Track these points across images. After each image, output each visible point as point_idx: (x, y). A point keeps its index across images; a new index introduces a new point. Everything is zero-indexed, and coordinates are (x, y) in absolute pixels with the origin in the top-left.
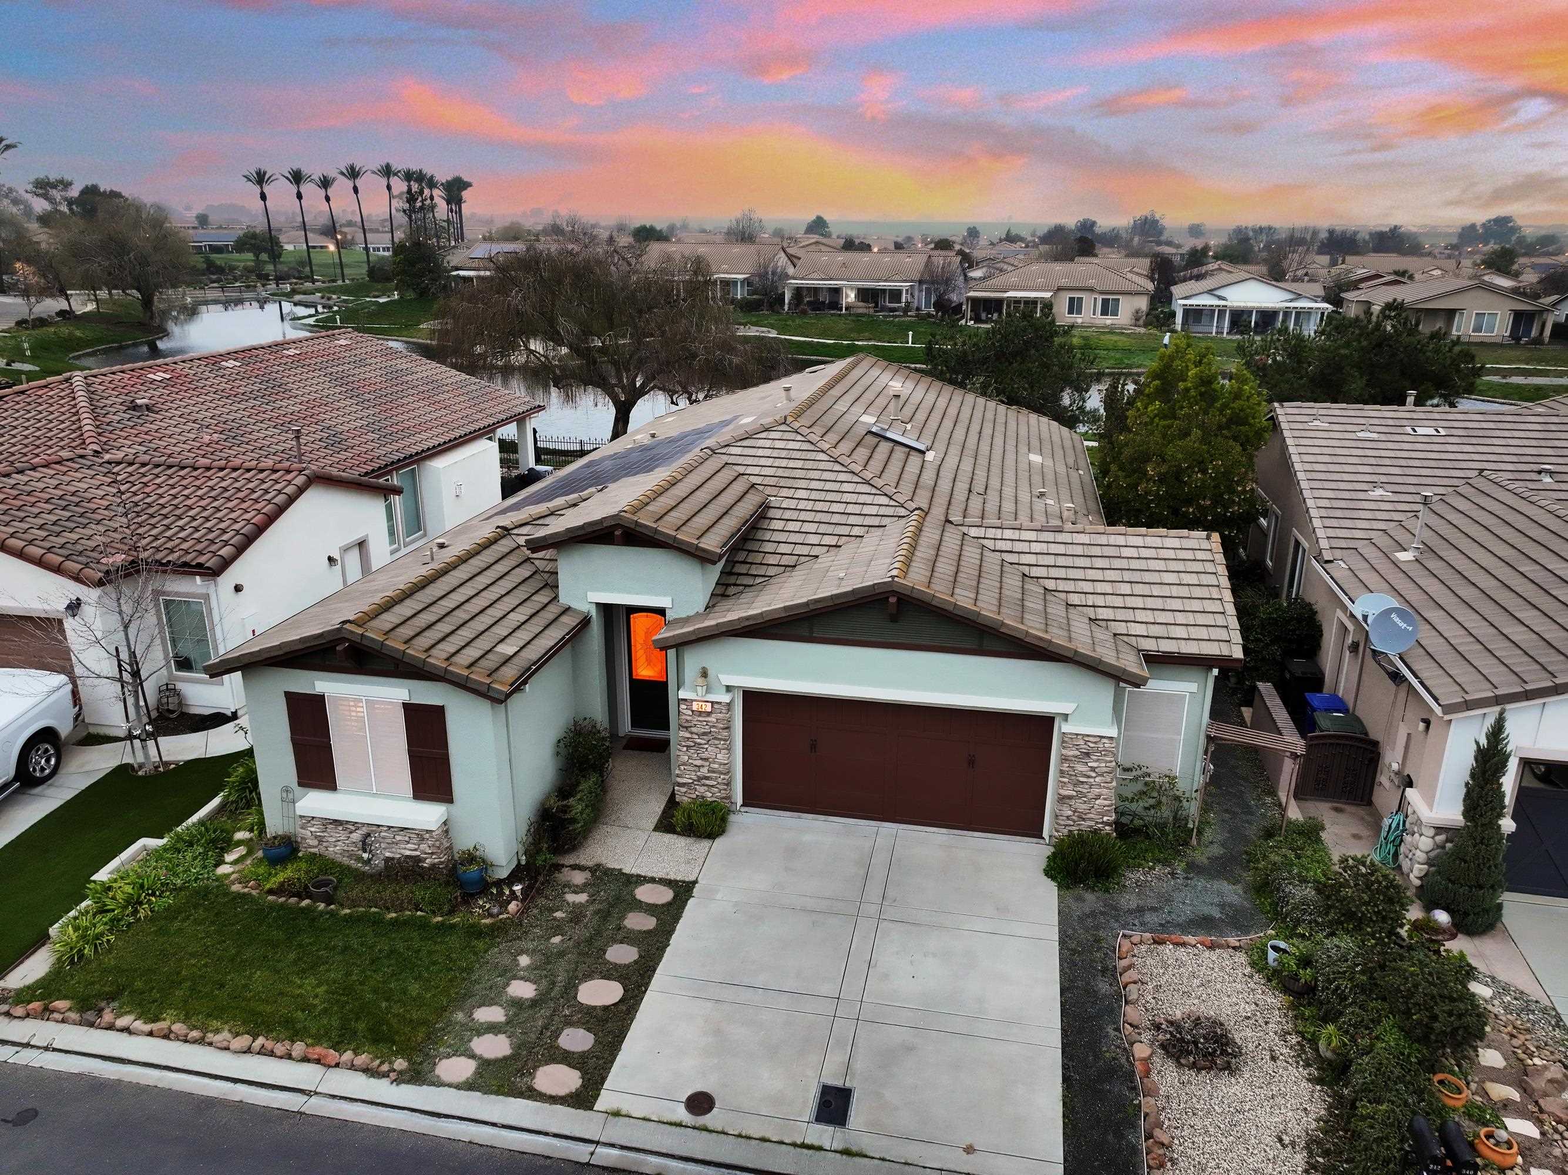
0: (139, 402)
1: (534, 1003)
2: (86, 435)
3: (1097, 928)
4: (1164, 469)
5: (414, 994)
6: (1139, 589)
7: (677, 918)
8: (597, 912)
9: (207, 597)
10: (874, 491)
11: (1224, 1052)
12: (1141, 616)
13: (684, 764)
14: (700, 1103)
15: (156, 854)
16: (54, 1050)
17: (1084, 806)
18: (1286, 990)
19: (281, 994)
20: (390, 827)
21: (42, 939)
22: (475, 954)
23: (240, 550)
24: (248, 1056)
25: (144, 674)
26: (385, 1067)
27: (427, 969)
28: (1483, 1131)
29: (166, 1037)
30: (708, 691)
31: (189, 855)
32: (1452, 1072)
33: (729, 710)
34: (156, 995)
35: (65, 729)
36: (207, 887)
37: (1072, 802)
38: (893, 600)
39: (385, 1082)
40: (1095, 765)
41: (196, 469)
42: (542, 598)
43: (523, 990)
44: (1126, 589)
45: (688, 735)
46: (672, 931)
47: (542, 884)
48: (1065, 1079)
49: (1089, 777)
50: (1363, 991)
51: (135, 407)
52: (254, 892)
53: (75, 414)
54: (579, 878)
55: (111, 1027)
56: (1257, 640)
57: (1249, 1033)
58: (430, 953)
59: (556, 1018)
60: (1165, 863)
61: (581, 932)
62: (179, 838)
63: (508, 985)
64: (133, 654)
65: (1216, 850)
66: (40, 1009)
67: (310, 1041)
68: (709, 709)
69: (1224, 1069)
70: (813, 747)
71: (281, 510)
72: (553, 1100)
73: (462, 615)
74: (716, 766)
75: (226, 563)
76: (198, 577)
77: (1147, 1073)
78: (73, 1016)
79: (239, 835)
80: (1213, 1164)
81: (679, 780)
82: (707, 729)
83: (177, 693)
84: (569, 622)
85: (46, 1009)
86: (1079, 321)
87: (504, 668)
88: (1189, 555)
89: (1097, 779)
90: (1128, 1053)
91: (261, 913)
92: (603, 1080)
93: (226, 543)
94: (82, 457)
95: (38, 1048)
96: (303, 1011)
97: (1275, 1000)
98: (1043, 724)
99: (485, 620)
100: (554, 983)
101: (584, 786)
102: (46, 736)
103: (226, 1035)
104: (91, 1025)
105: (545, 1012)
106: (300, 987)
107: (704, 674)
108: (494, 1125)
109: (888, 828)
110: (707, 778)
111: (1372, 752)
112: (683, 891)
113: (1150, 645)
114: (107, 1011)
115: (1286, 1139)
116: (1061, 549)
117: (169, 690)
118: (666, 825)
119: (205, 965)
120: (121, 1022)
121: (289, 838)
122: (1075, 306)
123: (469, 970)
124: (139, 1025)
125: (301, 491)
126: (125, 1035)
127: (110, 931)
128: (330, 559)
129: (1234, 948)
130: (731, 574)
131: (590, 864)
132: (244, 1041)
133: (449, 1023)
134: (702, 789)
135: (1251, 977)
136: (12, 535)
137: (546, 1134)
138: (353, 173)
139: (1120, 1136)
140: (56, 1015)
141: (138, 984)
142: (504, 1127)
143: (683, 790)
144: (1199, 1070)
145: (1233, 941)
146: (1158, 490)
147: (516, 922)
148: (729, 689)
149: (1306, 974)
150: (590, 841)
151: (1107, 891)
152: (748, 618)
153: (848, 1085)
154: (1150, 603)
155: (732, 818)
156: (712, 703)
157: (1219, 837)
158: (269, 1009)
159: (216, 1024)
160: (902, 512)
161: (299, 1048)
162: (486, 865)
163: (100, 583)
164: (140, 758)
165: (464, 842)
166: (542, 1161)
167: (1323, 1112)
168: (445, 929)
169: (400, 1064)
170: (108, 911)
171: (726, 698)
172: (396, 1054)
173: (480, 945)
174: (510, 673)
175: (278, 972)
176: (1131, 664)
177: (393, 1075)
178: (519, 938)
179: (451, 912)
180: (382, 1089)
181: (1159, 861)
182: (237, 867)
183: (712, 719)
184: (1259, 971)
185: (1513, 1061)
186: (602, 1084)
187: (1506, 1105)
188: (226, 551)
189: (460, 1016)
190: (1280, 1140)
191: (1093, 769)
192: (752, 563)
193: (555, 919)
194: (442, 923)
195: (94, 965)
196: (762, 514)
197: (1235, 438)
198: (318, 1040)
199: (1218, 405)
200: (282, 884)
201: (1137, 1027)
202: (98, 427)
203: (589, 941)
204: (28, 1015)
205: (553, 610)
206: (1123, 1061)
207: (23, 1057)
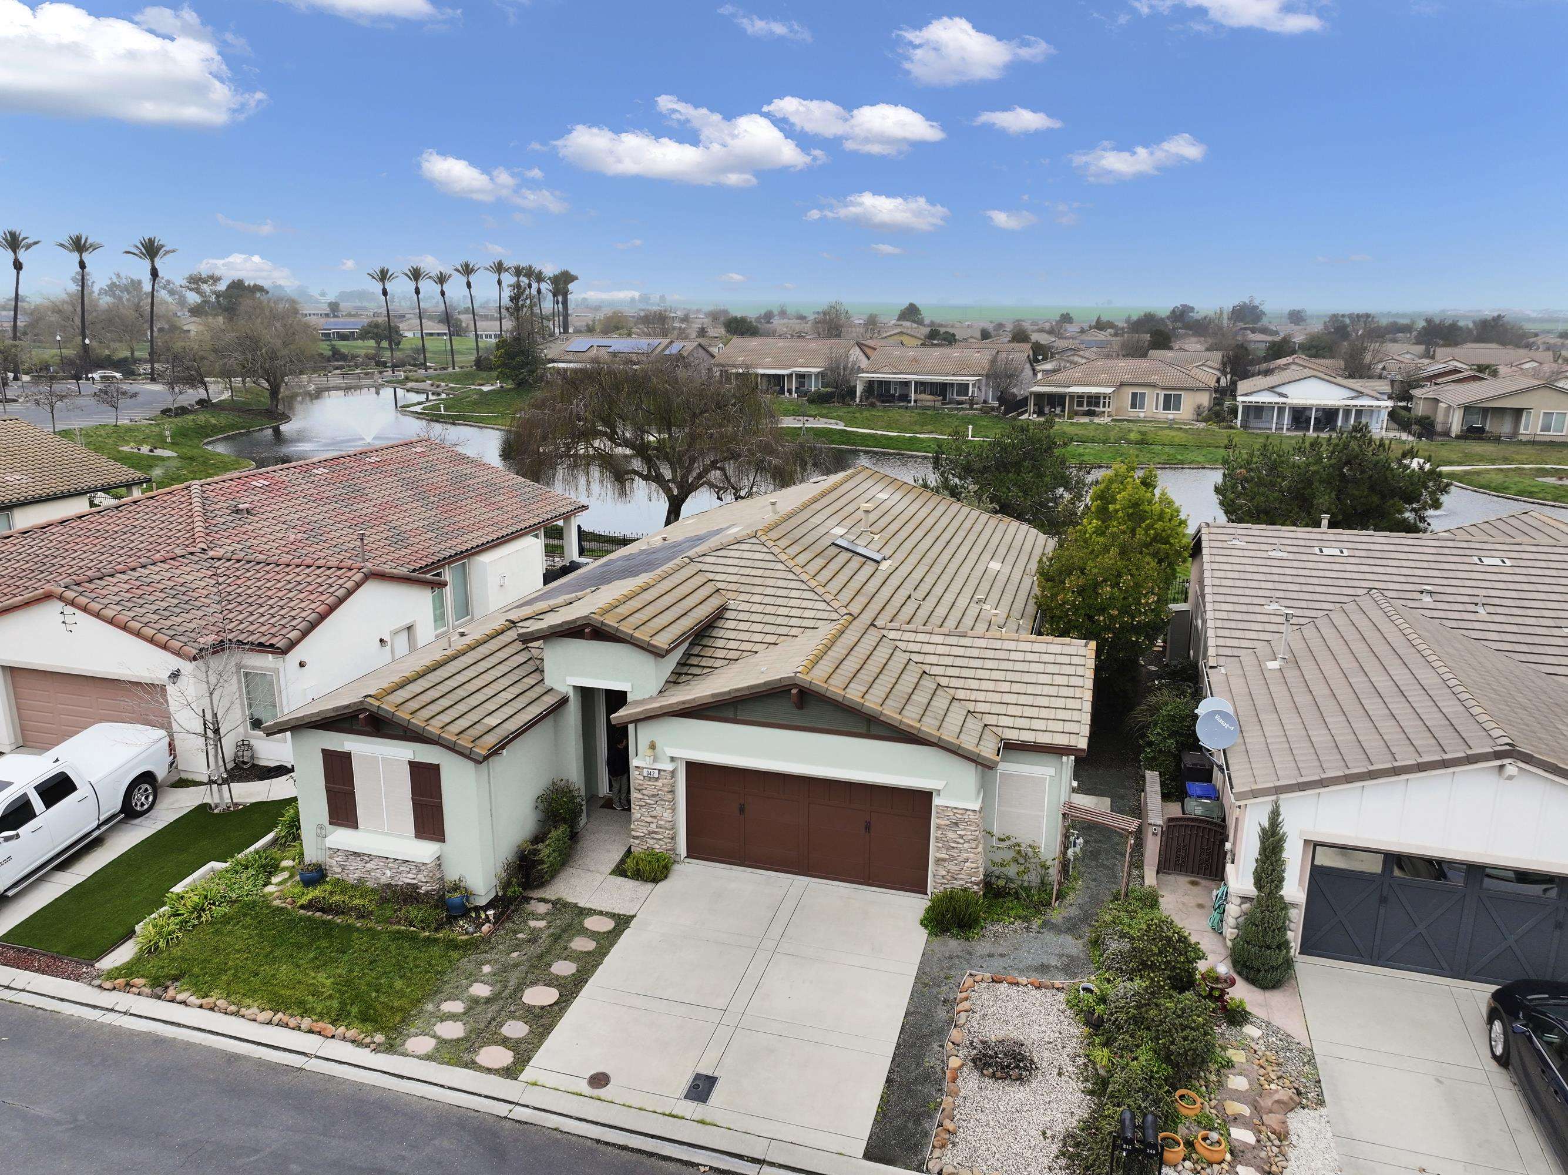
0: (241, 506)
1: (488, 1001)
2: (197, 536)
3: (950, 968)
4: (1081, 582)
5: (398, 988)
6: (1016, 687)
7: (612, 944)
8: (549, 936)
9: (277, 671)
10: (816, 597)
11: (1017, 1067)
12: (1012, 710)
13: (637, 820)
14: (599, 1080)
15: (219, 875)
16: (131, 1014)
17: (956, 868)
18: (1087, 1023)
19: (299, 982)
20: (396, 860)
21: (130, 934)
22: (450, 961)
23: (305, 634)
24: (270, 1026)
25: (222, 731)
26: (368, 1040)
27: (411, 970)
28: (1202, 1133)
29: (212, 1009)
30: (655, 760)
31: (244, 876)
32: (1198, 1092)
33: (672, 777)
34: (207, 978)
35: (161, 773)
36: (254, 901)
37: (946, 864)
38: (794, 691)
39: (368, 1050)
40: (962, 833)
41: (278, 565)
42: (530, 681)
43: (481, 990)
44: (1005, 687)
45: (640, 796)
46: (605, 955)
47: (513, 912)
48: (889, 1080)
49: (958, 843)
50: (1136, 1023)
51: (237, 511)
52: (289, 907)
53: (190, 517)
54: (542, 908)
55: (172, 1000)
56: (1159, 734)
57: (1046, 1054)
58: (415, 959)
59: (503, 1013)
60: (1026, 919)
61: (534, 950)
62: (238, 863)
63: (471, 986)
64: (215, 715)
65: (1073, 912)
66: (123, 984)
67: (315, 1018)
68: (656, 775)
69: (1017, 1079)
70: (742, 810)
71: (341, 601)
72: (489, 1071)
73: (461, 693)
74: (662, 823)
75: (292, 645)
76: (270, 655)
77: (954, 1080)
78: (147, 990)
79: (285, 863)
80: (985, 1147)
81: (633, 833)
82: (655, 792)
83: (249, 747)
84: (550, 700)
85: (128, 984)
86: (1142, 415)
87: (485, 737)
88: (1066, 659)
89: (966, 845)
90: (945, 1064)
91: (292, 923)
92: (530, 1059)
93: (294, 628)
94: (192, 554)
95: (120, 1012)
96: (313, 995)
97: (1078, 1030)
98: (924, 798)
99: (480, 697)
100: (506, 987)
101: (554, 834)
102: (147, 777)
103: (255, 1010)
104: (159, 998)
105: (495, 1007)
106: (314, 978)
107: (653, 746)
108: (442, 1086)
109: (801, 881)
110: (656, 833)
111: (1221, 834)
112: (622, 922)
113: (1012, 735)
114: (171, 988)
115: (1049, 1133)
116: (960, 651)
117: (244, 745)
118: (620, 871)
119: (246, 959)
120: (180, 997)
121: (320, 866)
122: (1136, 401)
123: (442, 973)
124: (193, 1000)
125: (358, 585)
126: (182, 1006)
127: (180, 930)
128: (381, 641)
129: (1058, 989)
130: (684, 664)
131: (553, 898)
132: (267, 1015)
133: (421, 1011)
134: (652, 842)
135: (1063, 1012)
136: (133, 619)
137: (480, 1095)
138: (467, 270)
139: (918, 1122)
140: (134, 989)
141: (196, 970)
142: (449, 1088)
143: (637, 842)
144: (997, 1079)
145: (1058, 984)
146: (1074, 601)
147: (486, 940)
148: (673, 759)
149: (1099, 1009)
150: (557, 880)
151: (967, 939)
152: (684, 703)
153: (715, 1075)
154: (1023, 699)
155: (676, 867)
156: (659, 771)
157: (1080, 901)
158: (288, 993)
159: (248, 1001)
160: (835, 616)
161: (306, 1023)
162: (468, 894)
163: (195, 659)
164: (217, 800)
165: (452, 875)
166: (472, 1114)
167: (1086, 1115)
168: (430, 941)
169: (379, 1038)
170: (179, 915)
171: (669, 767)
172: (377, 1030)
173: (455, 955)
174: (491, 740)
175: (298, 966)
176: (988, 749)
177: (373, 1046)
178: (486, 952)
179: (436, 930)
180: (364, 1056)
181: (1020, 918)
182: (280, 888)
183: (659, 784)
184: (1071, 1008)
185: (1256, 1086)
186: (528, 1062)
187: (1236, 1119)
188: (294, 635)
189: (430, 1007)
190: (1044, 1133)
191: (961, 837)
192: (703, 656)
193: (516, 939)
194: (428, 938)
195: (165, 954)
196: (719, 614)
197: (1154, 555)
198: (321, 1017)
199: (1143, 525)
200: (310, 901)
201: (958, 1045)
202: (207, 528)
203: (540, 957)
204: (114, 988)
205: (538, 690)
206: (938, 1069)
207: (110, 1018)
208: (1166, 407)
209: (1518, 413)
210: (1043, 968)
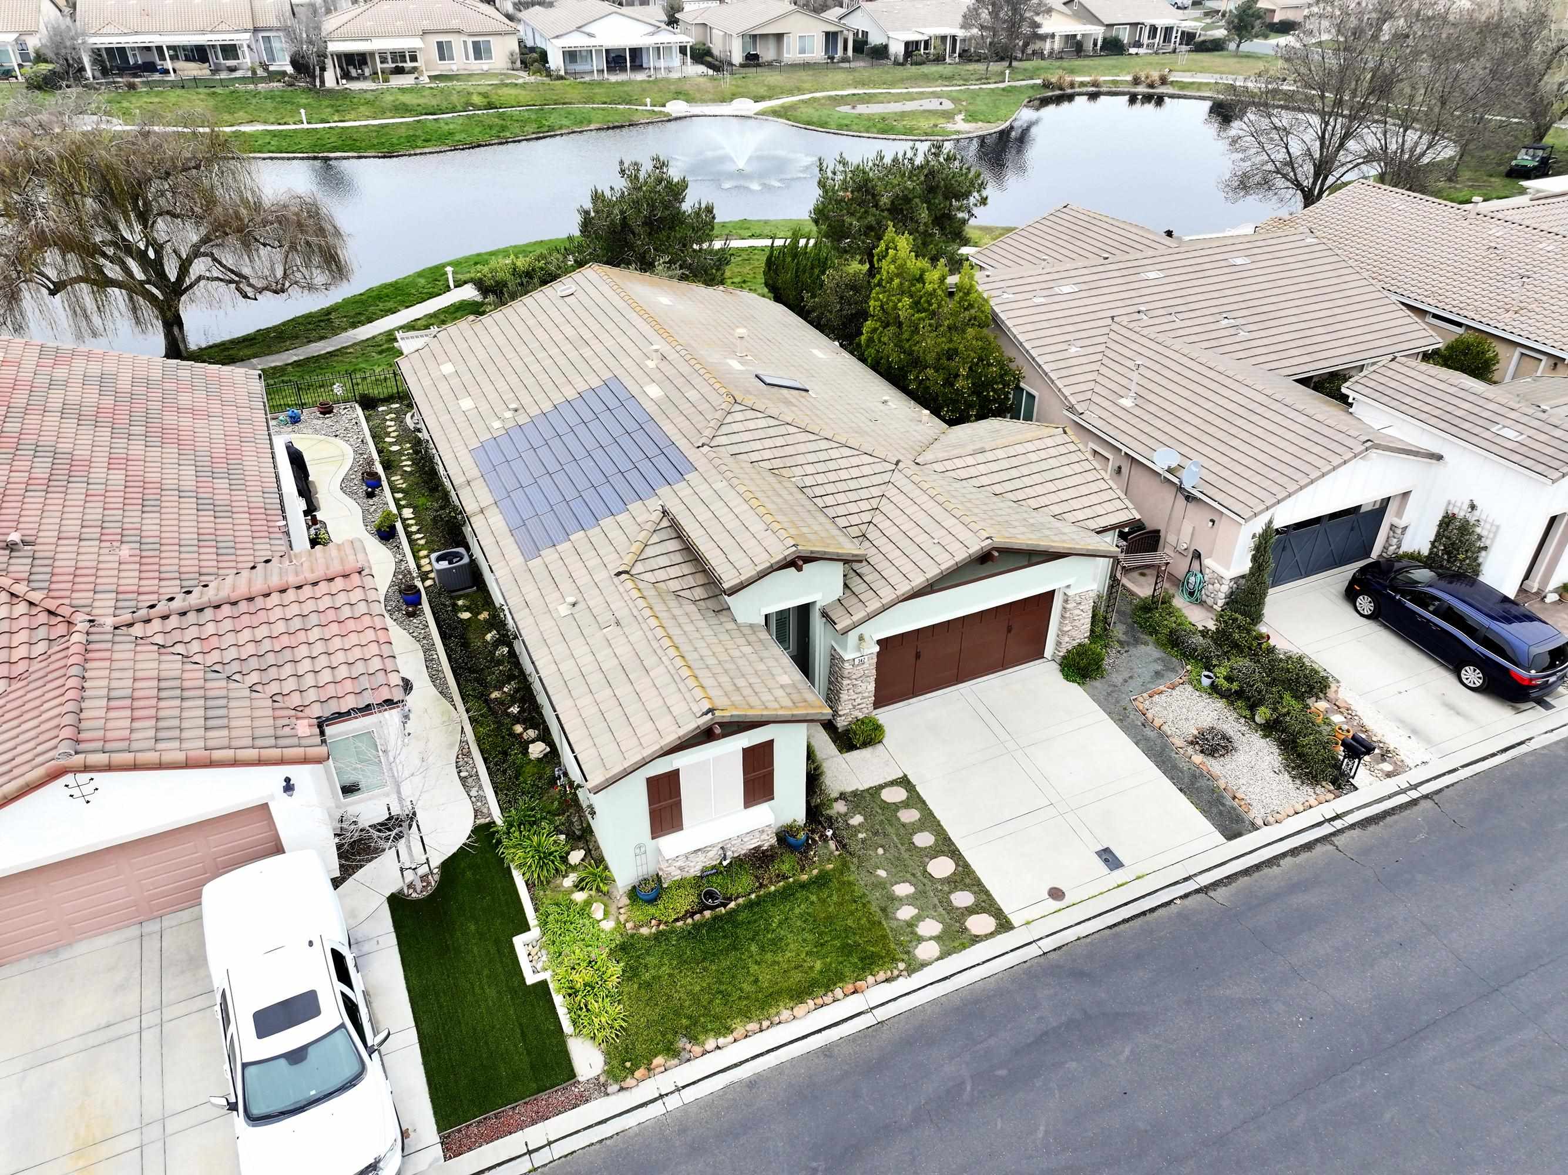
1: (919, 892)
3: (1118, 702)
7: (925, 803)
8: (881, 823)
9: (380, 725)
11: (1227, 741)
14: (1057, 894)
15: (549, 943)
16: (686, 1086)
17: (1076, 632)
18: (1224, 697)
22: (854, 884)
26: (896, 972)
29: (747, 1036)
30: (866, 649)
33: (877, 656)
36: (619, 942)
37: (1070, 633)
38: (996, 552)
39: (903, 979)
40: (1083, 607)
43: (904, 889)
45: (849, 682)
46: (931, 812)
47: (828, 822)
48: (1181, 790)
49: (1080, 615)
52: (662, 927)
54: (842, 807)
55: (705, 1053)
57: (1225, 726)
59: (939, 894)
61: (889, 840)
63: (894, 891)
65: (1121, 627)
66: (645, 1073)
67: (841, 984)
68: (865, 660)
69: (1232, 750)
70: (918, 657)
72: (992, 935)
74: (866, 694)
77: (1207, 769)
78: (673, 1062)
82: (862, 673)
85: (649, 1070)
86: (453, 69)
87: (805, 696)
88: (1064, 449)
89: (1084, 615)
90: (1192, 763)
92: (1001, 910)
95: (671, 1093)
97: (1221, 704)
98: (1049, 597)
100: (914, 877)
103: (786, 1012)
104: (689, 1060)
105: (930, 894)
107: (862, 638)
109: (963, 688)
110: (860, 704)
112: (906, 784)
114: (689, 1046)
115: (1276, 770)
116: (996, 466)
118: (840, 747)
120: (708, 1046)
122: (444, 51)
123: (863, 895)
124: (723, 1040)
126: (719, 1051)
129: (1181, 683)
131: (839, 794)
132: (800, 1008)
133: (894, 929)
134: (855, 713)
135: (1201, 696)
139: (1223, 805)
143: (843, 718)
144: (1224, 756)
145: (1177, 679)
147: (847, 853)
148: (872, 643)
149: (1235, 686)
151: (1103, 677)
153: (1105, 846)
156: (868, 655)
161: (838, 992)
163: (328, 757)
167: (1278, 750)
169: (901, 965)
171: (877, 649)
172: (894, 962)
177: (903, 974)
178: (862, 862)
179: (803, 870)
180: (902, 986)
182: (615, 918)
183: (866, 665)
184: (1202, 692)
186: (1004, 913)
189: (894, 923)
191: (1082, 610)
193: (864, 840)
194: (812, 879)
198: (845, 981)
201: (1183, 748)
203: (900, 842)
204: (643, 1079)
205: (747, 631)
206: (1193, 768)
207: (673, 1102)
208: (478, 55)
209: (779, 37)
210: (1158, 674)
